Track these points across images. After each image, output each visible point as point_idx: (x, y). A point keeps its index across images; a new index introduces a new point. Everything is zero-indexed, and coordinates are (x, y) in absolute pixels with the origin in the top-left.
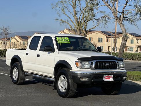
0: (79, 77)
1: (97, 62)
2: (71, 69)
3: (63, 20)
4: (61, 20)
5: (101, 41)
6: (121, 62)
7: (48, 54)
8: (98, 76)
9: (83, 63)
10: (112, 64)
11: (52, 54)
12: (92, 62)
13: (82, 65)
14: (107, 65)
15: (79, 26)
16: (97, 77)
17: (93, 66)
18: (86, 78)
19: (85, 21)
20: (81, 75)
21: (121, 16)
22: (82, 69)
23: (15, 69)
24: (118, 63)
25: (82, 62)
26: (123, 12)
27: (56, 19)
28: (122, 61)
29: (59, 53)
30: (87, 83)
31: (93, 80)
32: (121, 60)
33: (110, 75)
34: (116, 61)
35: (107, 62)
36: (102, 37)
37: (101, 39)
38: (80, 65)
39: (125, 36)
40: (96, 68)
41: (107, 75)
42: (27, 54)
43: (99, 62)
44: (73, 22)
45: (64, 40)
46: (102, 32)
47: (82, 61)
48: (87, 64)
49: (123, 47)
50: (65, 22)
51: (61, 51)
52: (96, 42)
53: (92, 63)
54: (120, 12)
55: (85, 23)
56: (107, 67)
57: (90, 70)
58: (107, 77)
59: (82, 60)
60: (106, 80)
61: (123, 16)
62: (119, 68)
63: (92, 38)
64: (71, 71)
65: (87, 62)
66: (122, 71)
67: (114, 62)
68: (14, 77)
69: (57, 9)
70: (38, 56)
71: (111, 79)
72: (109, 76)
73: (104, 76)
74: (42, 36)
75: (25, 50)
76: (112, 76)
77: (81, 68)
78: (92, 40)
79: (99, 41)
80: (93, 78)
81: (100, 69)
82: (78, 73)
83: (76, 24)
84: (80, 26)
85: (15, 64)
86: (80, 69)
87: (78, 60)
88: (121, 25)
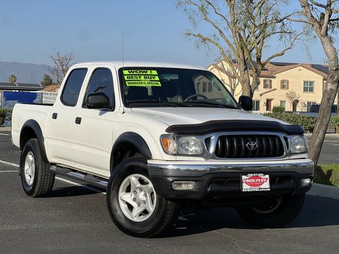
0: (170, 179)
1: (222, 139)
2: (150, 158)
3: (205, 36)
4: (199, 36)
5: (311, 90)
6: (296, 137)
7: (100, 114)
8: (226, 178)
9: (184, 139)
10: (268, 142)
11: (109, 114)
12: (207, 136)
13: (180, 145)
14: (253, 145)
15: (242, 48)
16: (224, 179)
17: (212, 149)
18: (188, 184)
19: (257, 38)
20: (174, 175)
21: (323, 16)
22: (179, 158)
23: (30, 157)
24: (286, 139)
25: (178, 138)
26: (329, 5)
27: (187, 32)
28: (301, 133)
29: (124, 112)
30: (192, 197)
31: (209, 189)
32: (297, 131)
33: (260, 175)
34: (282, 136)
35: (253, 138)
36: (312, 80)
37: (311, 83)
38: (172, 146)
39: (335, 69)
40: (220, 153)
41: (252, 175)
42: (55, 116)
43: (230, 137)
44: (227, 41)
45: (142, 78)
46: (313, 66)
47: (179, 133)
48: (193, 144)
49: (329, 99)
50: (209, 40)
51: (131, 107)
52: (297, 93)
53: (208, 141)
54: (321, 6)
55: (258, 44)
56: (254, 151)
57: (202, 159)
58: (253, 180)
59: (179, 131)
60: (246, 187)
61: (330, 16)
62: (291, 154)
63: (288, 82)
64: (149, 162)
65: (194, 138)
66: (299, 164)
67: (274, 137)
68: (27, 178)
69: (188, 7)
70: (78, 121)
71: (266, 186)
72: (257, 177)
73: (244, 177)
74: (91, 67)
75: (52, 105)
76: (267, 176)
77: (175, 155)
78: (288, 85)
79: (305, 89)
80: (210, 182)
81: (231, 156)
82: (167, 167)
83: (234, 46)
84: (245, 51)
85: (29, 143)
86: (173, 158)
87: (168, 130)
88: (325, 40)
